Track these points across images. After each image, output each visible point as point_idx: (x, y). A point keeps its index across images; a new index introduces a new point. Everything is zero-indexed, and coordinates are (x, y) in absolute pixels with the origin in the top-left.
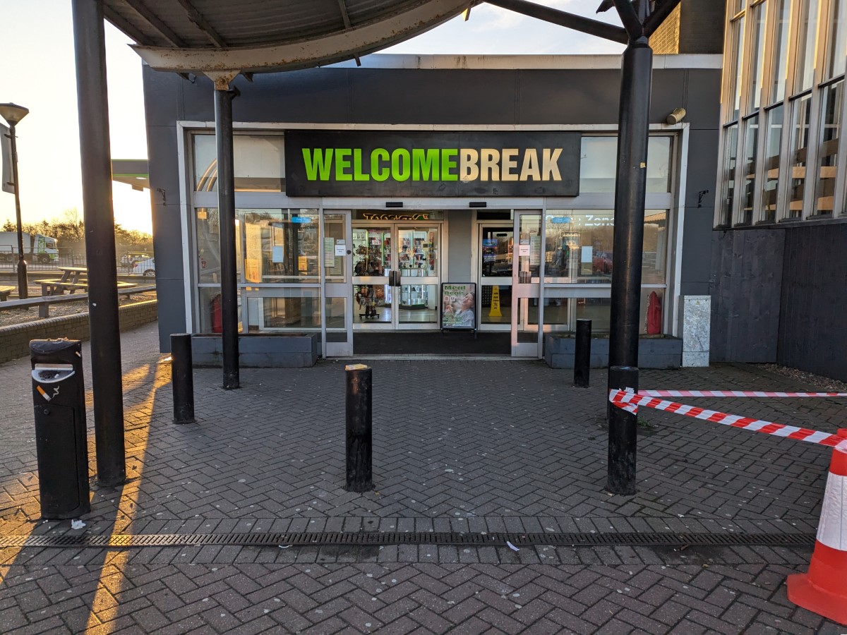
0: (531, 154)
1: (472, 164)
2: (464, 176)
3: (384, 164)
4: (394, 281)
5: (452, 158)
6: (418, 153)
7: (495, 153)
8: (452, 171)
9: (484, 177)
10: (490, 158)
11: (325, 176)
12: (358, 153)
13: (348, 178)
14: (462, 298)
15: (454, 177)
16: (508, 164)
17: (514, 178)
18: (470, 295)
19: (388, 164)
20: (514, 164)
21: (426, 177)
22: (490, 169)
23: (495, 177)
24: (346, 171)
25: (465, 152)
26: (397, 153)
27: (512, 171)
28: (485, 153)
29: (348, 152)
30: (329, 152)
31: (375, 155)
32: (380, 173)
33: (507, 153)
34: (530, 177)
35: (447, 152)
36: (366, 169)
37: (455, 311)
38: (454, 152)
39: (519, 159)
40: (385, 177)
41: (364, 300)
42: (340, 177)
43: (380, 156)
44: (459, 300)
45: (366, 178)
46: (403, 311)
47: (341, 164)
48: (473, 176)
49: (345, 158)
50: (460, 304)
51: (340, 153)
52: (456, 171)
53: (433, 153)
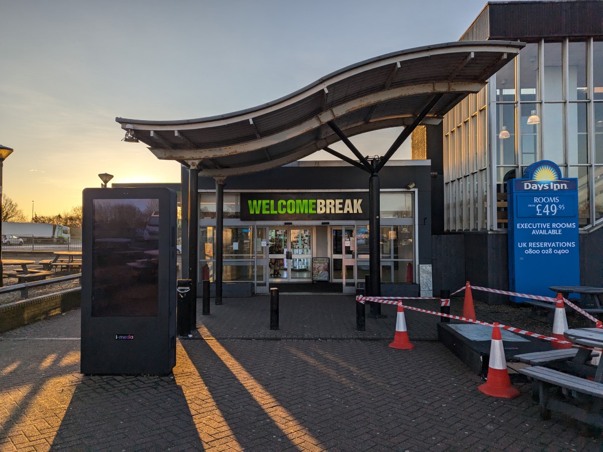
0: (348, 202)
1: (322, 206)
2: (319, 211)
3: (283, 207)
4: (289, 256)
5: (313, 204)
6: (299, 201)
7: (332, 201)
8: (313, 209)
9: (328, 212)
10: (330, 203)
11: (258, 212)
12: (272, 202)
13: (268, 212)
14: (323, 265)
15: (315, 212)
16: (338, 206)
17: (341, 212)
18: (326, 264)
19: (286, 207)
20: (341, 206)
21: (302, 212)
22: (330, 208)
23: (333, 212)
24: (267, 210)
25: (319, 201)
26: (289, 202)
27: (340, 209)
28: (328, 201)
29: (268, 201)
30: (260, 202)
31: (280, 202)
32: (282, 210)
33: (338, 201)
34: (348, 212)
35: (311, 201)
36: (276, 208)
37: (319, 272)
38: (314, 201)
39: (343, 204)
40: (284, 212)
41: (273, 266)
42: (264, 212)
43: (282, 203)
44: (320, 266)
45: (276, 212)
46: (294, 272)
47: (265, 207)
48: (323, 211)
49: (267, 204)
50: (321, 268)
51: (265, 202)
52: (315, 209)
53: (305, 201)
